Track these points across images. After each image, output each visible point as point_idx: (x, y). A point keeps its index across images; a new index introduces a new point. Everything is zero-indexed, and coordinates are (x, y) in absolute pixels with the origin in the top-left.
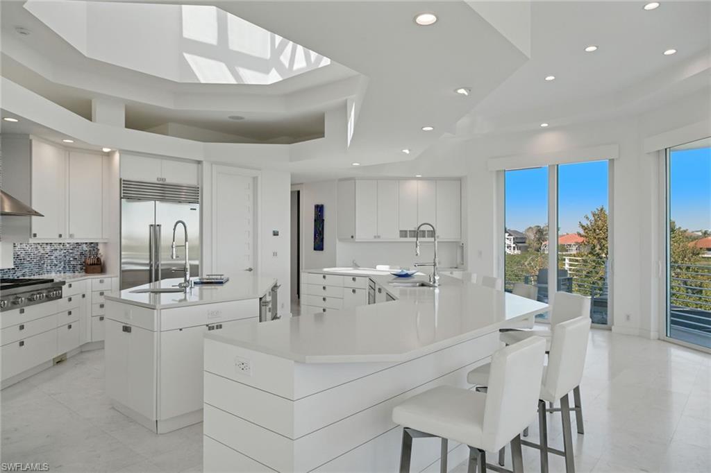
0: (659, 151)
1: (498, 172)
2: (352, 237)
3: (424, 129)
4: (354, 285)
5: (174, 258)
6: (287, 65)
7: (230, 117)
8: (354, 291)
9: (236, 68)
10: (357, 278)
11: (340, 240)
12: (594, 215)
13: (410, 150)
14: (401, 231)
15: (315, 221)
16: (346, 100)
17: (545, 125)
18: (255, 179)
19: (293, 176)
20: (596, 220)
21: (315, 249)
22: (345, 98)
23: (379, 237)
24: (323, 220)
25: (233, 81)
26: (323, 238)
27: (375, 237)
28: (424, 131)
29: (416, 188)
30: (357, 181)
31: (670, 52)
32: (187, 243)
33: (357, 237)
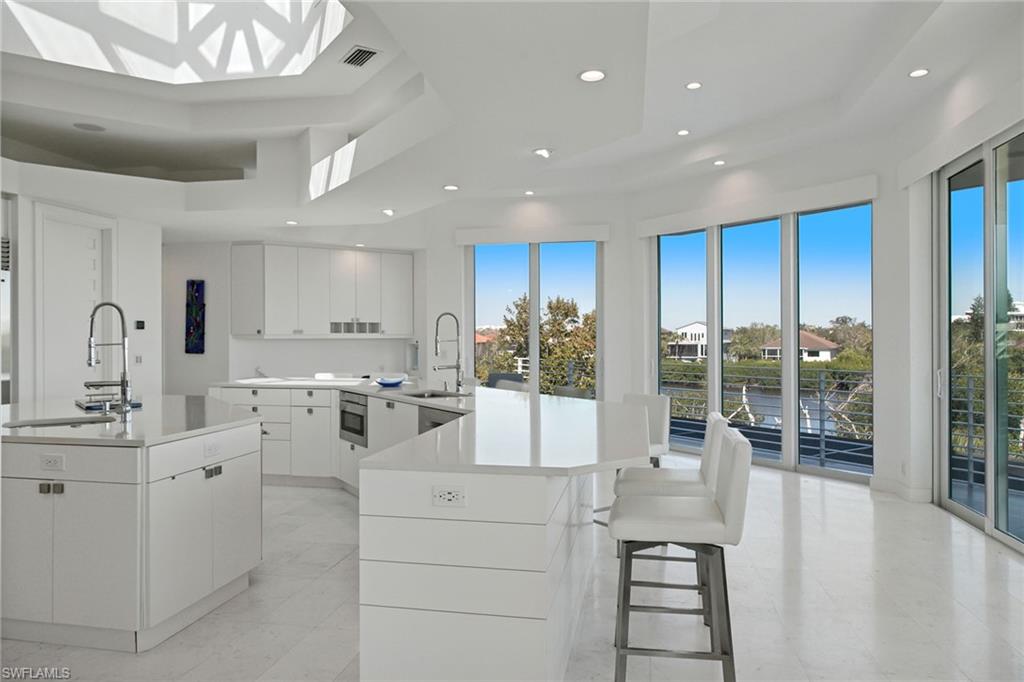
0: (650, 238)
1: (467, 247)
2: (259, 332)
3: (446, 188)
4: (310, 401)
5: (93, 364)
6: (213, 61)
7: (75, 125)
8: (310, 411)
9: (114, 47)
10: (314, 391)
11: (237, 336)
12: (517, 306)
13: (394, 211)
14: (332, 324)
15: (188, 305)
16: (307, 129)
17: (529, 193)
18: (105, 234)
19: (165, 232)
20: (519, 313)
21: (187, 351)
22: (305, 126)
23: (301, 332)
24: (204, 305)
25: (108, 68)
26: (203, 334)
27: (295, 332)
28: (446, 190)
29: (352, 262)
30: (266, 247)
31: (683, 133)
32: (126, 339)
33: (266, 332)
